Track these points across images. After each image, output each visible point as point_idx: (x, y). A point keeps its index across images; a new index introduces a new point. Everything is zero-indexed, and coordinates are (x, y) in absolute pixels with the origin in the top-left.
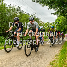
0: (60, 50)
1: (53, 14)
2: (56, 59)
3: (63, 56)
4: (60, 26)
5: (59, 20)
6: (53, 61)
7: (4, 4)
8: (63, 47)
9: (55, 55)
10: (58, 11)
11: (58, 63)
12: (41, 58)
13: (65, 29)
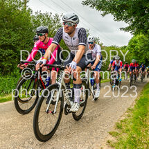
0: (136, 100)
1: (124, 29)
2: (129, 116)
3: (141, 110)
4: (138, 53)
5: (136, 42)
6: (122, 121)
7: (27, 9)
8: (141, 93)
9: (126, 109)
10: (133, 25)
12: (100, 115)
13: (146, 60)
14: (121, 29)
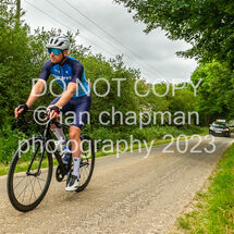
0: (210, 179)
1: (183, 54)
2: (200, 207)
3: (222, 196)
4: (208, 94)
5: (204, 75)
6: (188, 215)
8: (219, 166)
9: (194, 195)
10: (199, 46)
11: (205, 220)
12: (148, 204)
13: (224, 107)
14: (178, 54)
